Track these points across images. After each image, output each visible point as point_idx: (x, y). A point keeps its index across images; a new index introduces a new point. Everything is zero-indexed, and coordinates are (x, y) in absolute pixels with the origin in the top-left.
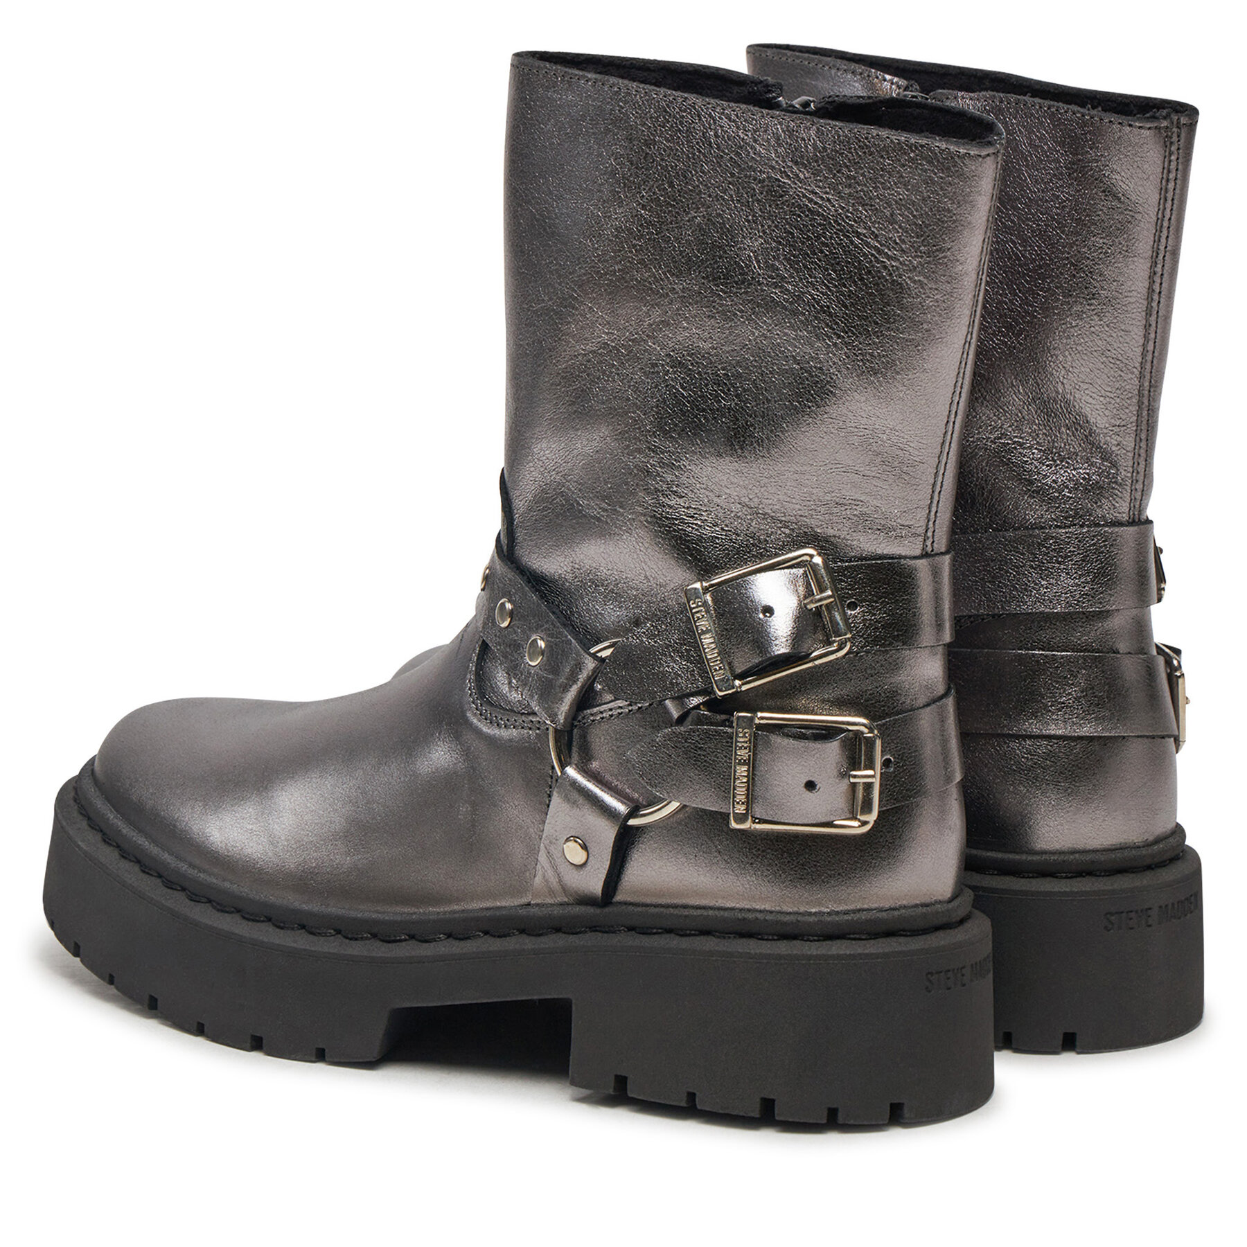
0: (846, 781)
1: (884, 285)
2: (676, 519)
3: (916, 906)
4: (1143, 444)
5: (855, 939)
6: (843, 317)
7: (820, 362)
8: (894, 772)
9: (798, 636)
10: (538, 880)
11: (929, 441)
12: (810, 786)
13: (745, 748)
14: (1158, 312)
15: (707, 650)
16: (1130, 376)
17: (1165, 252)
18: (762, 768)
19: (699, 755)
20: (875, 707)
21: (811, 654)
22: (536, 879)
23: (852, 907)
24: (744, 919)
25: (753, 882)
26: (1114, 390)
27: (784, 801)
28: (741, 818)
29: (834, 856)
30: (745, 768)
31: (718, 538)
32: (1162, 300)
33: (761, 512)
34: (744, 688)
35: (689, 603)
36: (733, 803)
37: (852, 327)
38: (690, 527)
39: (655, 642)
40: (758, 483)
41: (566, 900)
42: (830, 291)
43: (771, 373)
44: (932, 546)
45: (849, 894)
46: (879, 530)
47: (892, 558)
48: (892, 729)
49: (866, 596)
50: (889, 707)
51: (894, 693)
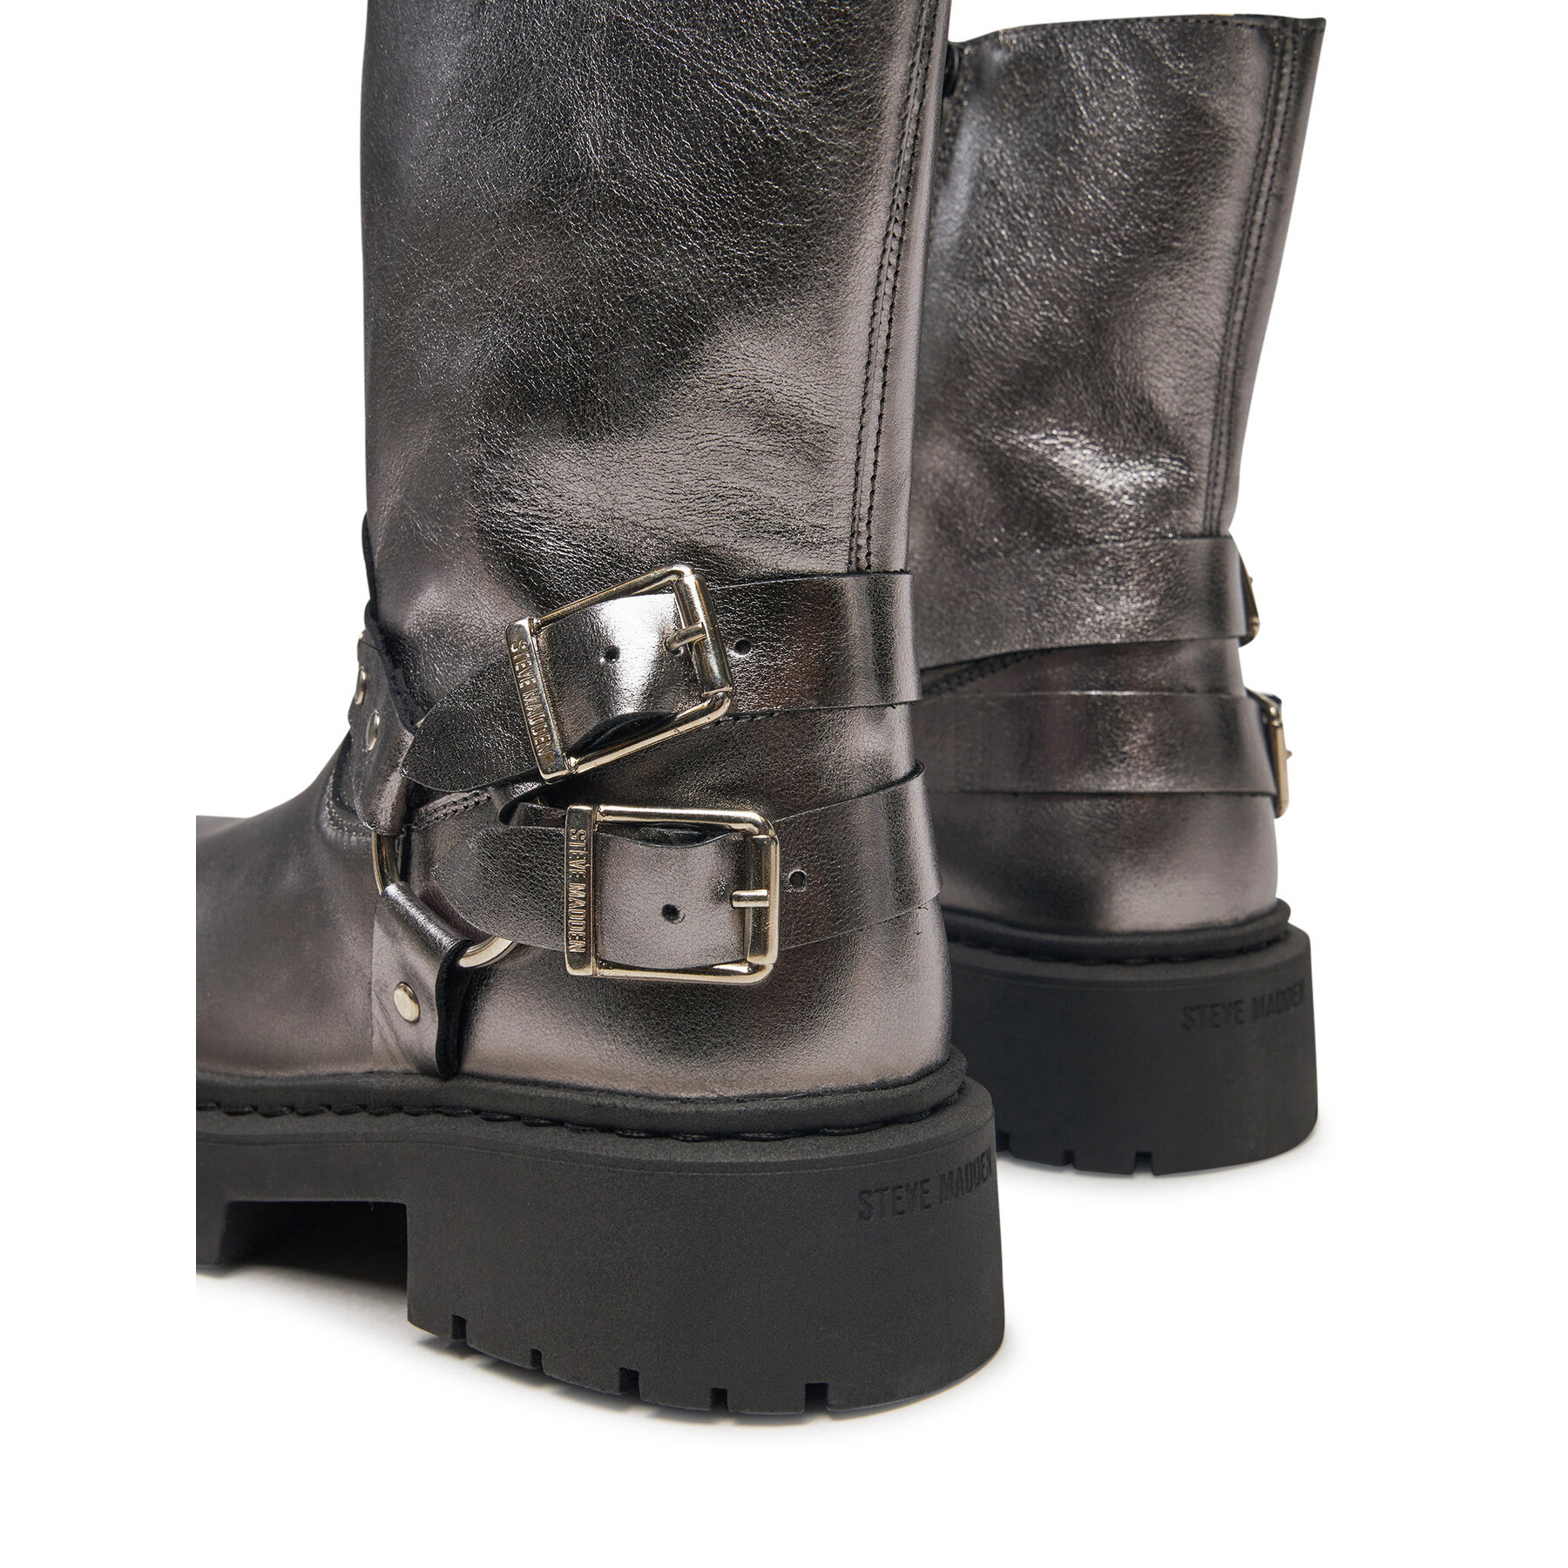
0: (726, 906)
1: (753, 149)
2: (509, 533)
3: (851, 1090)
4: (1224, 439)
5: (752, 1139)
6: (701, 206)
7: (673, 279)
8: (807, 893)
9: (654, 690)
10: (376, 1039)
11: (840, 391)
12: (670, 913)
13: (581, 858)
14: (1252, 273)
15: (529, 714)
16: (1208, 351)
17: (1269, 195)
18: (609, 886)
19: (524, 868)
20: (781, 796)
21: (677, 714)
22: (374, 1038)
23: (746, 1092)
24: (599, 1105)
25: (612, 1051)
26: (1186, 368)
27: (637, 935)
28: (580, 960)
29: (720, 1016)
30: (581, 886)
31: (563, 557)
32: (1259, 258)
33: (617, 516)
34: (582, 769)
35: (509, 646)
36: (567, 939)
37: (712, 219)
38: (525, 542)
39: (474, 706)
40: (608, 472)
41: (409, 1067)
42: (683, 168)
43: (614, 305)
44: (868, 560)
45: (744, 1073)
46: (779, 533)
47: (803, 576)
48: (803, 829)
49: (762, 632)
50: (802, 796)
51: (812, 775)
